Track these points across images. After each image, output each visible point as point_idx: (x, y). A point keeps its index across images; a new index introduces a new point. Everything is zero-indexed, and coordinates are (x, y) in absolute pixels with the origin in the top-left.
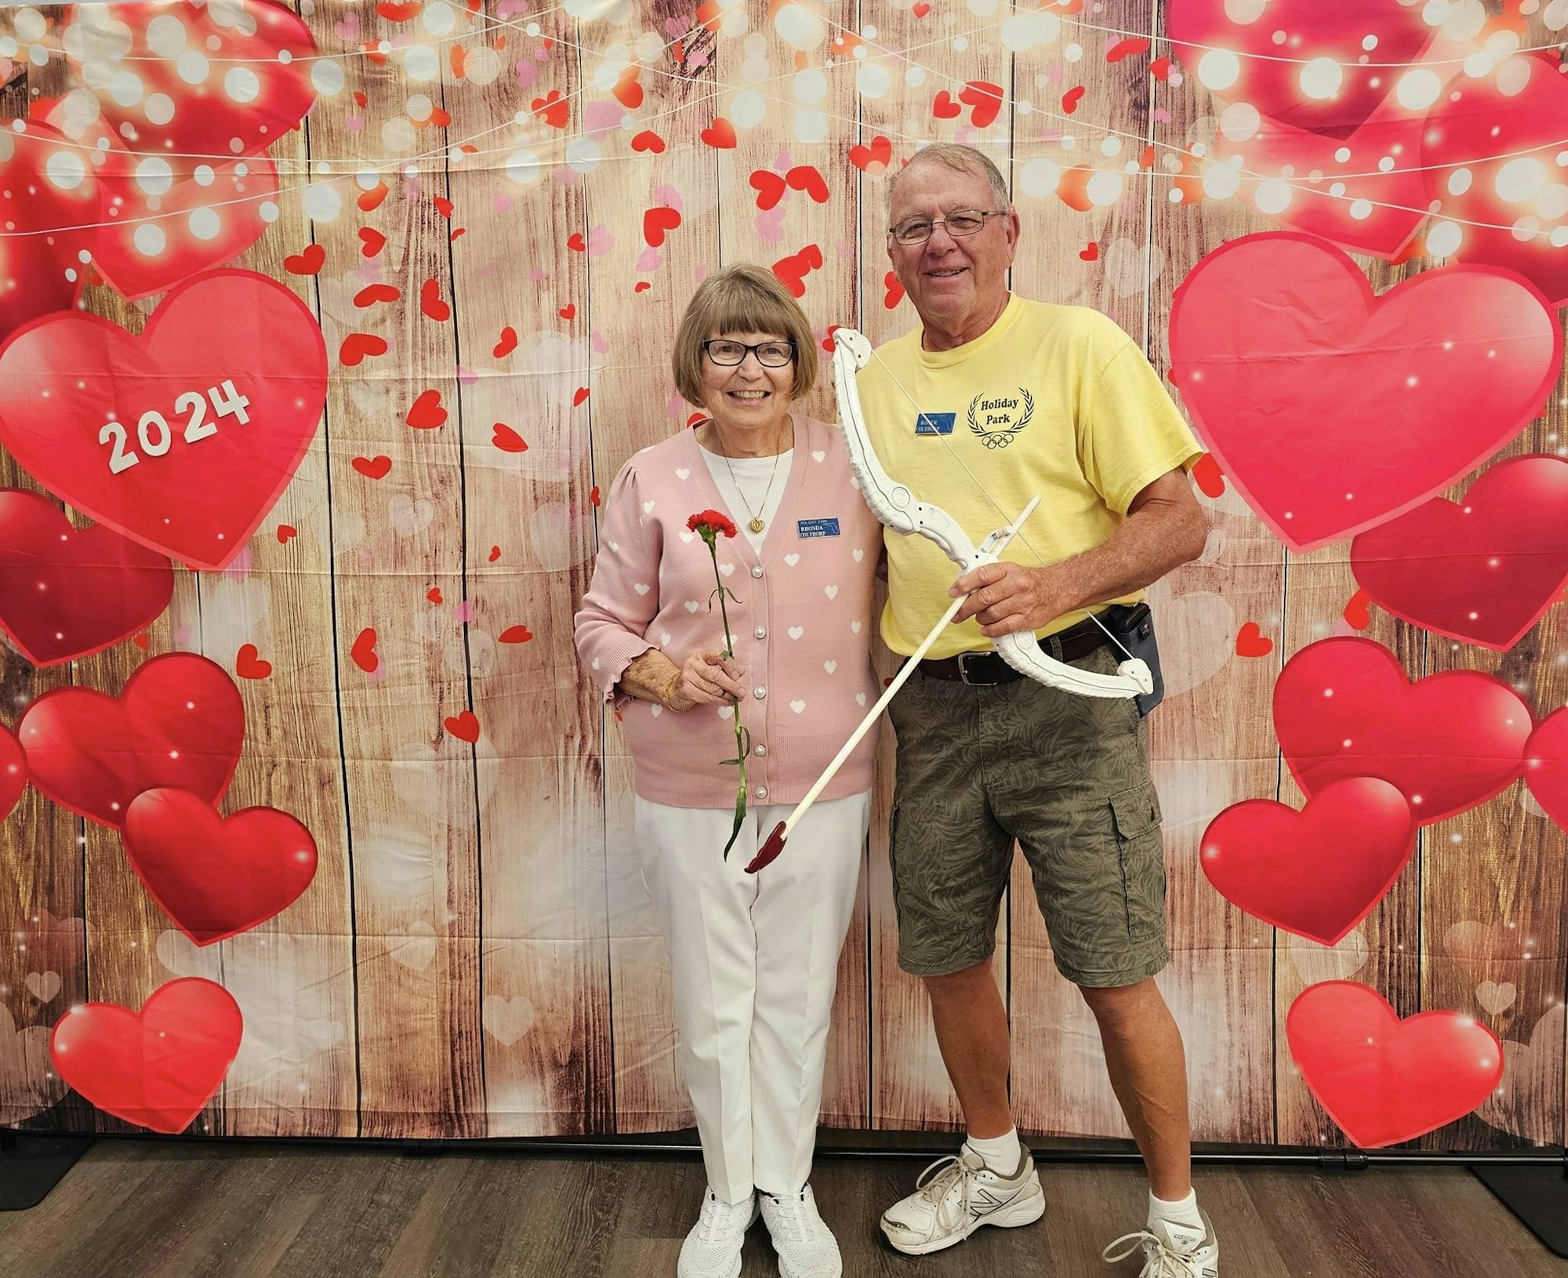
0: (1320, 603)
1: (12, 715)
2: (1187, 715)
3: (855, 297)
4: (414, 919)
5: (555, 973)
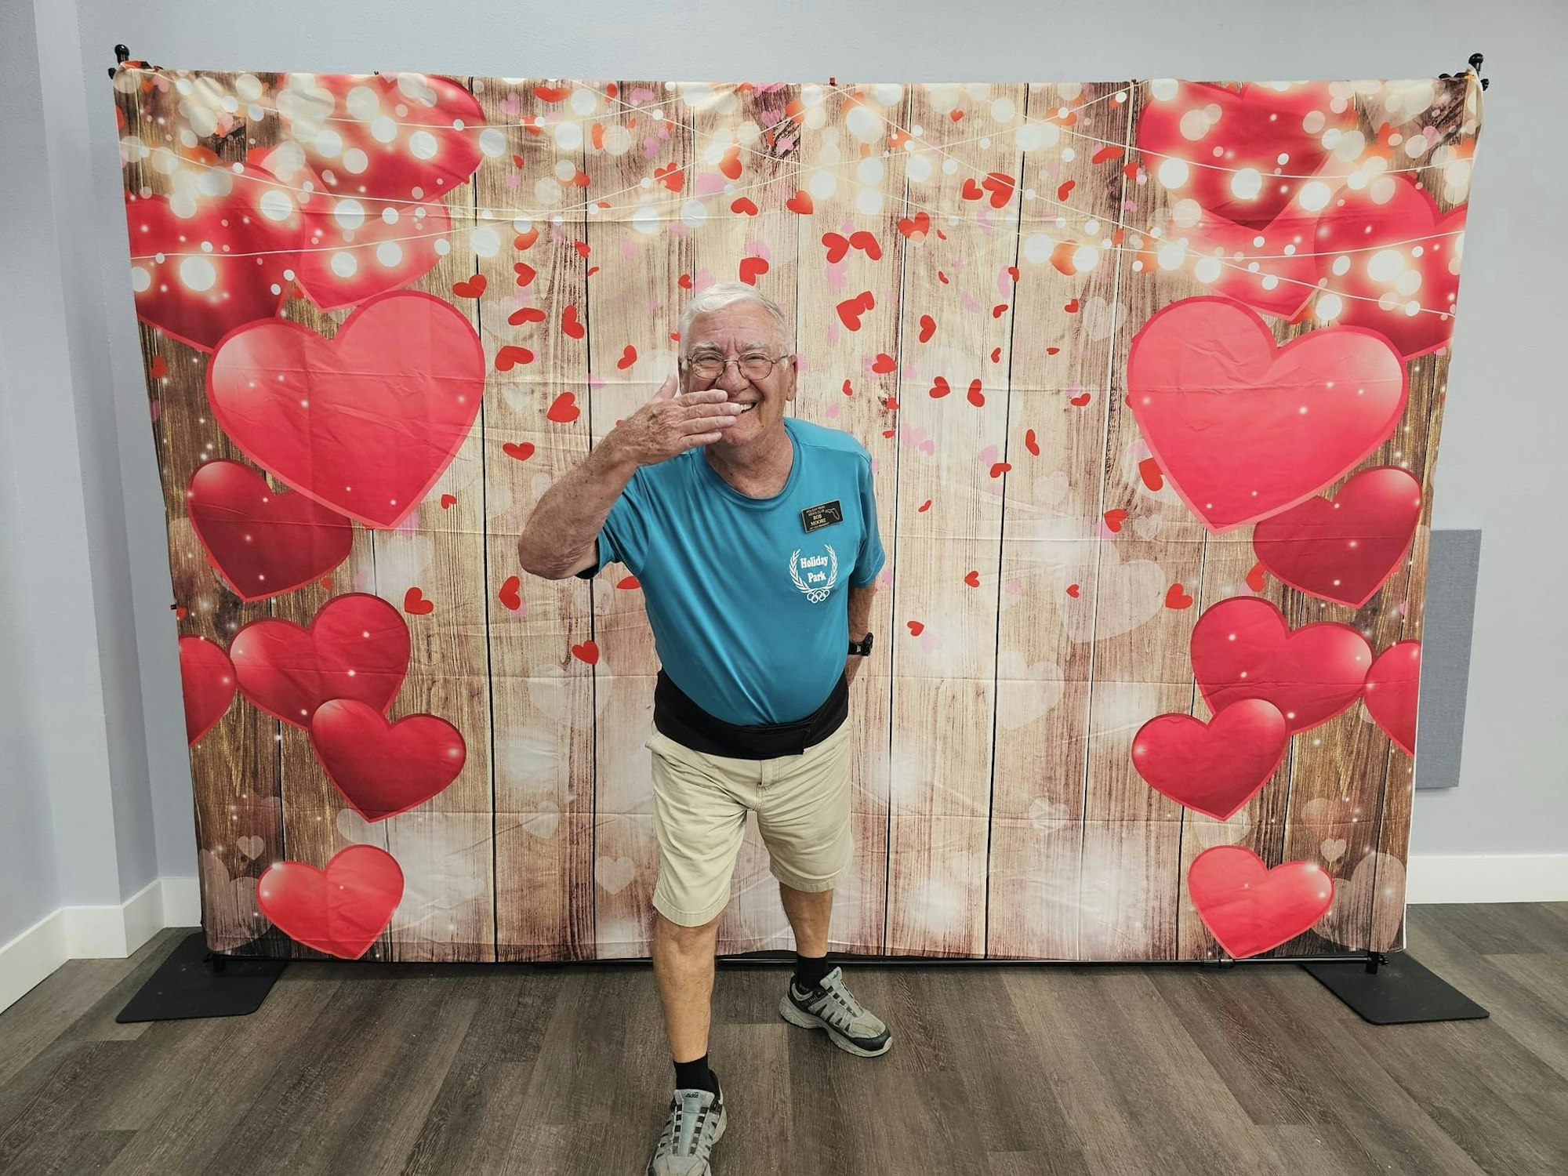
0: (1229, 571)
1: (225, 639)
2: (1127, 649)
3: (897, 333)
4: (543, 800)
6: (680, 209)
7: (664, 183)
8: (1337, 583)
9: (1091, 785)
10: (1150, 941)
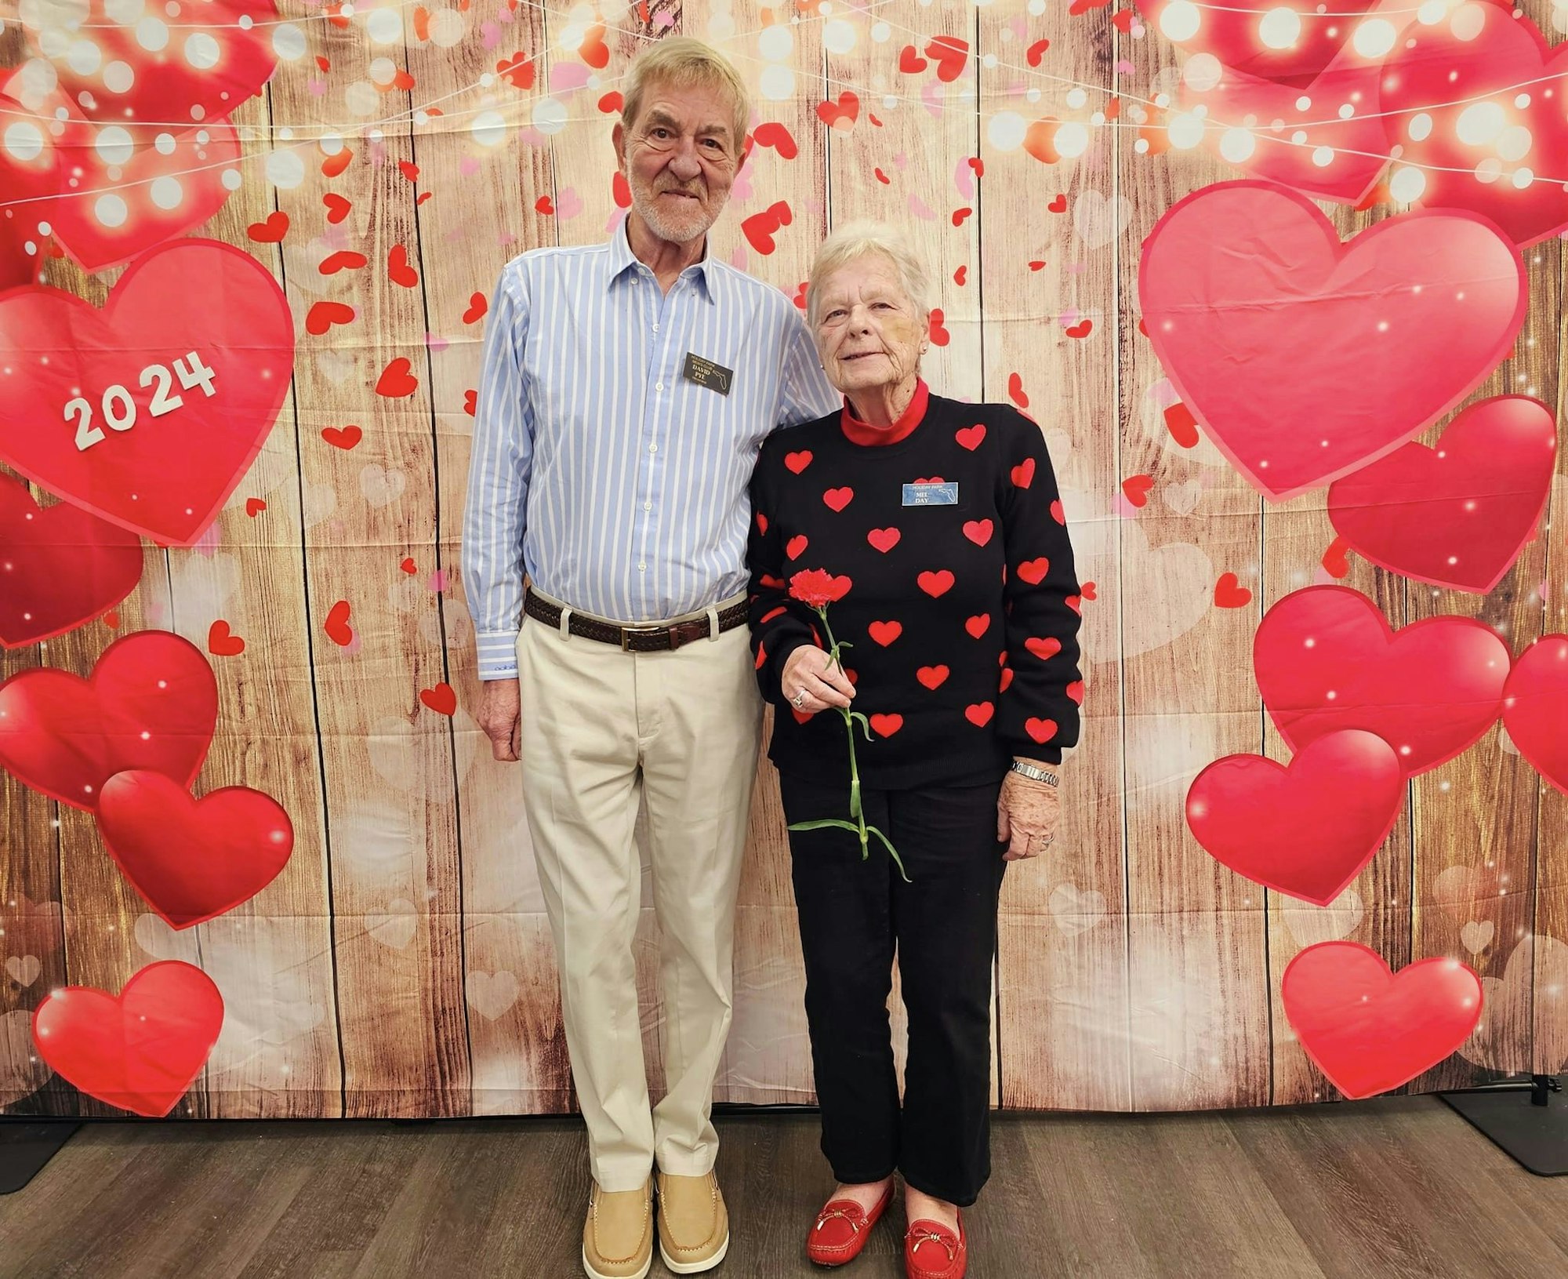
0: (1299, 552)
2: (1167, 668)
4: (394, 897)
5: (538, 945)
6: (531, 110)
7: (510, 79)
8: (1453, 561)
9: (1133, 864)
10: (1234, 1084)
